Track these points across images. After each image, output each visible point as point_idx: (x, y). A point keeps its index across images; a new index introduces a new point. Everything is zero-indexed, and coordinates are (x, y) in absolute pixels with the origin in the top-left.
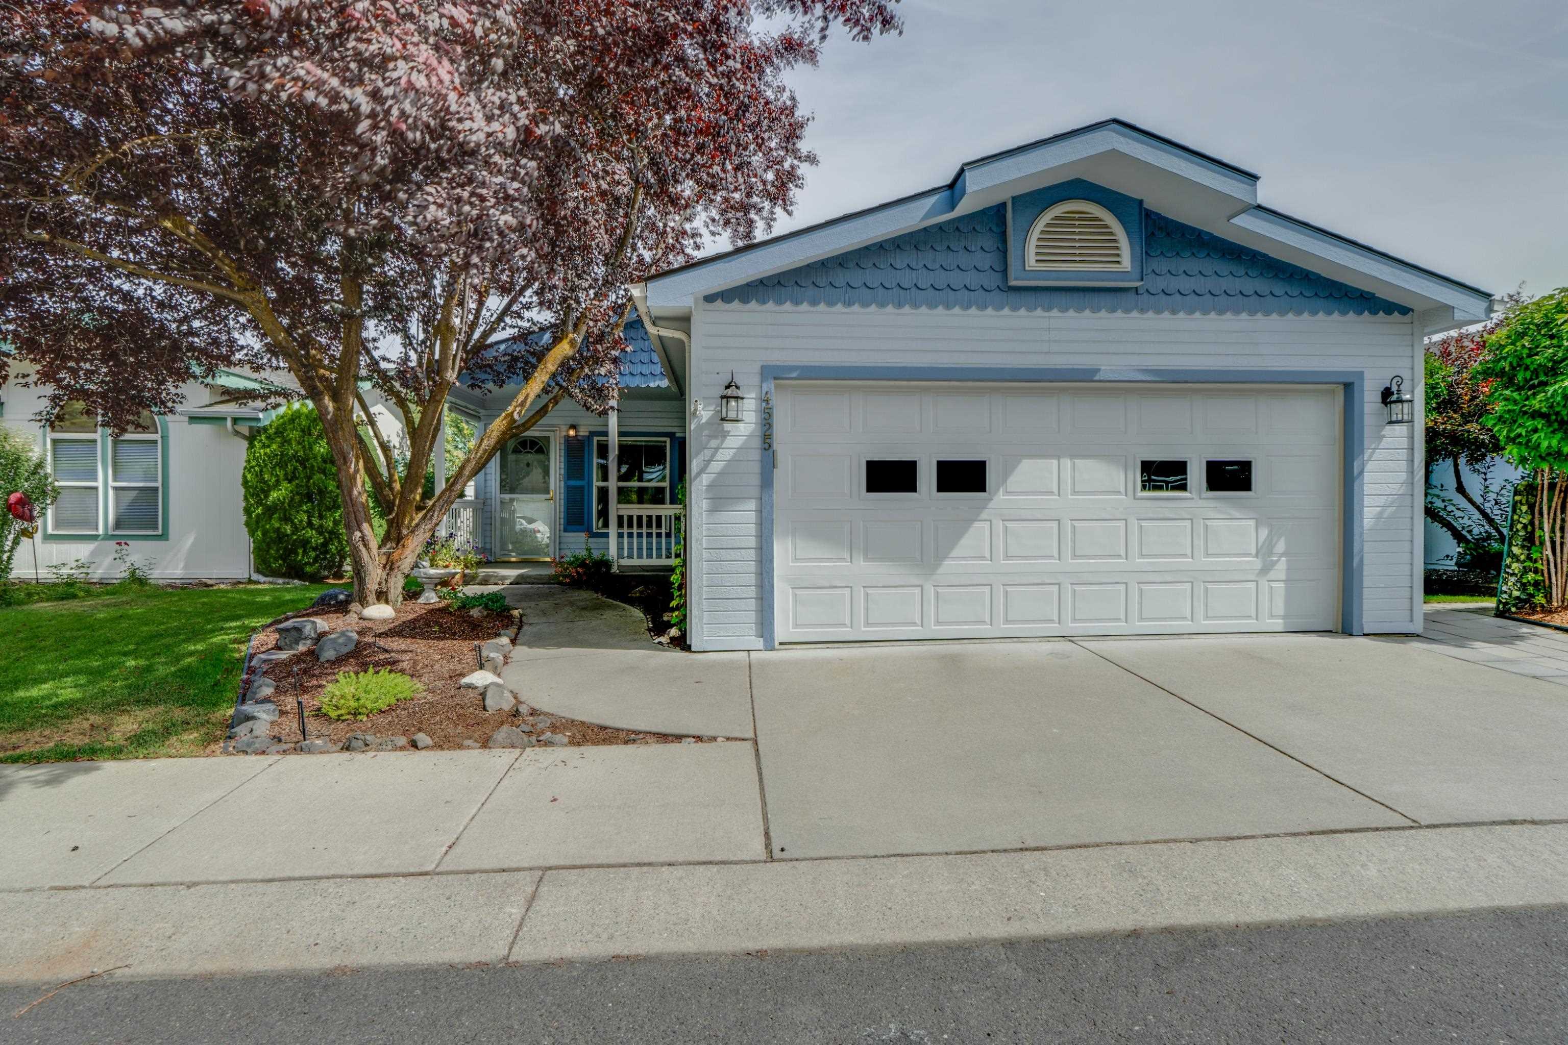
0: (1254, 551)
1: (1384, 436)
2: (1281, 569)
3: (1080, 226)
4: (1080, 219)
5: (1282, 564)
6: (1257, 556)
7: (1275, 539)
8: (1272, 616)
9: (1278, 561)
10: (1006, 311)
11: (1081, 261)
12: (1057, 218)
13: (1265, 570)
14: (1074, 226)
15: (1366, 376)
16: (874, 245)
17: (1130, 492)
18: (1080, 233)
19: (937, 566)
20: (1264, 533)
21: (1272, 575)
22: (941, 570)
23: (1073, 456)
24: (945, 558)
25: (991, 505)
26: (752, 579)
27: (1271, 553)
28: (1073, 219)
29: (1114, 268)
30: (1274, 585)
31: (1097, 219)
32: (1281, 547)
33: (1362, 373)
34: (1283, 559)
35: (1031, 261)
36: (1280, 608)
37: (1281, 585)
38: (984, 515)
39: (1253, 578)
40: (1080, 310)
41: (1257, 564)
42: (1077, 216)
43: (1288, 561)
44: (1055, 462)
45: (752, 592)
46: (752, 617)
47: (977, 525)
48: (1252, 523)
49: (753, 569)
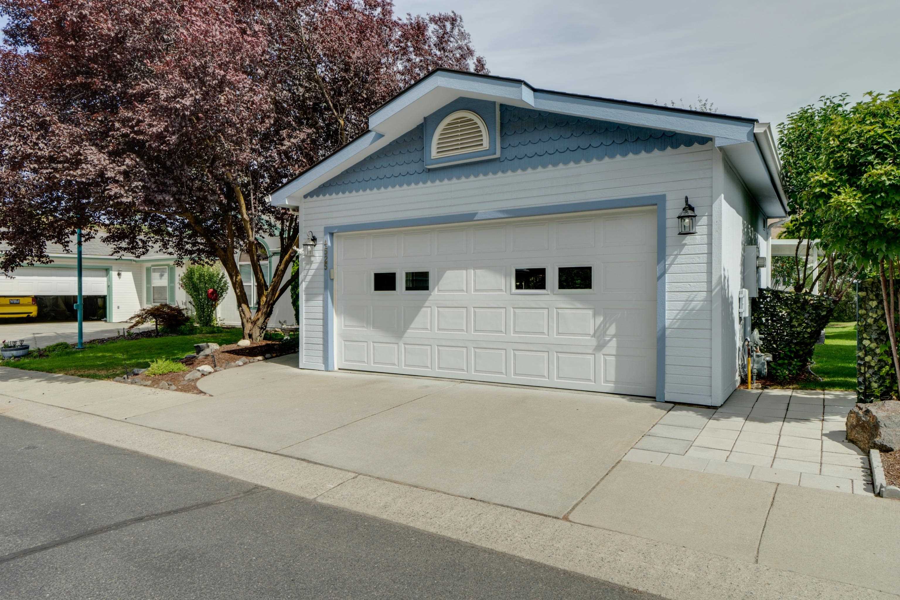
0: (592, 333)
1: (685, 244)
2: (612, 347)
3: (462, 126)
4: (461, 122)
5: (613, 343)
6: (594, 336)
7: (607, 326)
8: (606, 381)
9: (609, 341)
10: (429, 184)
11: (462, 148)
12: (449, 124)
13: (600, 347)
14: (458, 127)
15: (668, 198)
16: (368, 157)
17: (508, 292)
18: (461, 131)
19: (404, 332)
20: (600, 319)
21: (605, 350)
22: (406, 335)
23: (475, 268)
24: (408, 328)
25: (430, 298)
26: (321, 335)
27: (604, 334)
28: (458, 123)
29: (479, 149)
30: (608, 358)
31: (471, 120)
32: (612, 330)
33: (664, 196)
34: (614, 339)
35: (434, 153)
36: (612, 376)
37: (613, 358)
38: (427, 304)
39: (590, 351)
40: (467, 177)
41: (594, 342)
42: (459, 120)
43: (617, 340)
44: (464, 272)
45: (321, 341)
46: (321, 353)
47: (423, 309)
48: (590, 312)
49: (322, 330)
